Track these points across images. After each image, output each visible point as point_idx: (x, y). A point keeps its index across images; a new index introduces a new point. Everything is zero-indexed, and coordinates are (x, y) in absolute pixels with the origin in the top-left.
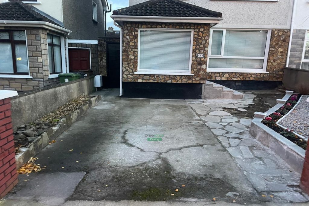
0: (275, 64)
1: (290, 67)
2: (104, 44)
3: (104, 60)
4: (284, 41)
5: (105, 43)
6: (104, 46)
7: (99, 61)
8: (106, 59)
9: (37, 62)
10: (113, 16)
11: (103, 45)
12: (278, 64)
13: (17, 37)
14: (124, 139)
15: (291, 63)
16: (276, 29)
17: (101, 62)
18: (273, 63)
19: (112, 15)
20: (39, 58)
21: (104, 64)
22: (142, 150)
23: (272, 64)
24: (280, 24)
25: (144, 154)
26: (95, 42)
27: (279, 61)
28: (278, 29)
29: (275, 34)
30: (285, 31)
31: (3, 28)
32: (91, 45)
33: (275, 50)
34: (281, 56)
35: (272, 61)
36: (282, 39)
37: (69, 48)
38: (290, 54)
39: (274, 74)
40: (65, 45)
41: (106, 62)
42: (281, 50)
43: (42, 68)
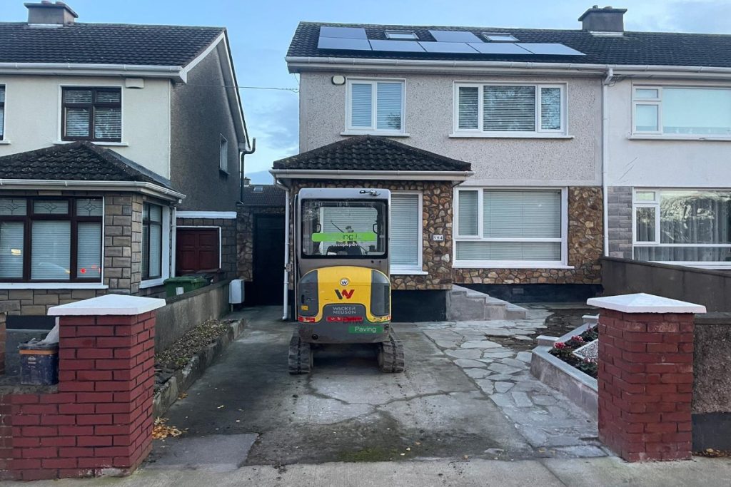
0: (582, 251)
1: (612, 256)
2: (249, 218)
3: (247, 249)
4: (593, 207)
5: (251, 216)
6: (248, 222)
7: (238, 252)
8: (251, 246)
9: (120, 257)
10: (275, 170)
11: (246, 220)
12: (589, 251)
13: (83, 210)
14: (310, 388)
15: (612, 248)
16: (575, 187)
17: (243, 253)
18: (579, 249)
19: (273, 168)
20: (124, 248)
21: (247, 256)
22: (344, 403)
23: (578, 251)
24: (582, 178)
25: (348, 407)
26: (232, 215)
27: (589, 246)
28: (579, 187)
29: (575, 196)
30: (593, 189)
31: (60, 194)
32: (222, 222)
33: (579, 224)
34: (592, 235)
35: (577, 246)
36: (589, 204)
37: (177, 229)
38: (609, 232)
39: (583, 269)
40: (171, 222)
41: (251, 252)
42: (589, 224)
43: (131, 267)
